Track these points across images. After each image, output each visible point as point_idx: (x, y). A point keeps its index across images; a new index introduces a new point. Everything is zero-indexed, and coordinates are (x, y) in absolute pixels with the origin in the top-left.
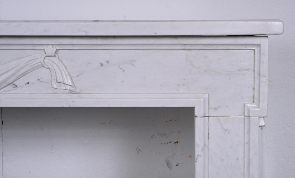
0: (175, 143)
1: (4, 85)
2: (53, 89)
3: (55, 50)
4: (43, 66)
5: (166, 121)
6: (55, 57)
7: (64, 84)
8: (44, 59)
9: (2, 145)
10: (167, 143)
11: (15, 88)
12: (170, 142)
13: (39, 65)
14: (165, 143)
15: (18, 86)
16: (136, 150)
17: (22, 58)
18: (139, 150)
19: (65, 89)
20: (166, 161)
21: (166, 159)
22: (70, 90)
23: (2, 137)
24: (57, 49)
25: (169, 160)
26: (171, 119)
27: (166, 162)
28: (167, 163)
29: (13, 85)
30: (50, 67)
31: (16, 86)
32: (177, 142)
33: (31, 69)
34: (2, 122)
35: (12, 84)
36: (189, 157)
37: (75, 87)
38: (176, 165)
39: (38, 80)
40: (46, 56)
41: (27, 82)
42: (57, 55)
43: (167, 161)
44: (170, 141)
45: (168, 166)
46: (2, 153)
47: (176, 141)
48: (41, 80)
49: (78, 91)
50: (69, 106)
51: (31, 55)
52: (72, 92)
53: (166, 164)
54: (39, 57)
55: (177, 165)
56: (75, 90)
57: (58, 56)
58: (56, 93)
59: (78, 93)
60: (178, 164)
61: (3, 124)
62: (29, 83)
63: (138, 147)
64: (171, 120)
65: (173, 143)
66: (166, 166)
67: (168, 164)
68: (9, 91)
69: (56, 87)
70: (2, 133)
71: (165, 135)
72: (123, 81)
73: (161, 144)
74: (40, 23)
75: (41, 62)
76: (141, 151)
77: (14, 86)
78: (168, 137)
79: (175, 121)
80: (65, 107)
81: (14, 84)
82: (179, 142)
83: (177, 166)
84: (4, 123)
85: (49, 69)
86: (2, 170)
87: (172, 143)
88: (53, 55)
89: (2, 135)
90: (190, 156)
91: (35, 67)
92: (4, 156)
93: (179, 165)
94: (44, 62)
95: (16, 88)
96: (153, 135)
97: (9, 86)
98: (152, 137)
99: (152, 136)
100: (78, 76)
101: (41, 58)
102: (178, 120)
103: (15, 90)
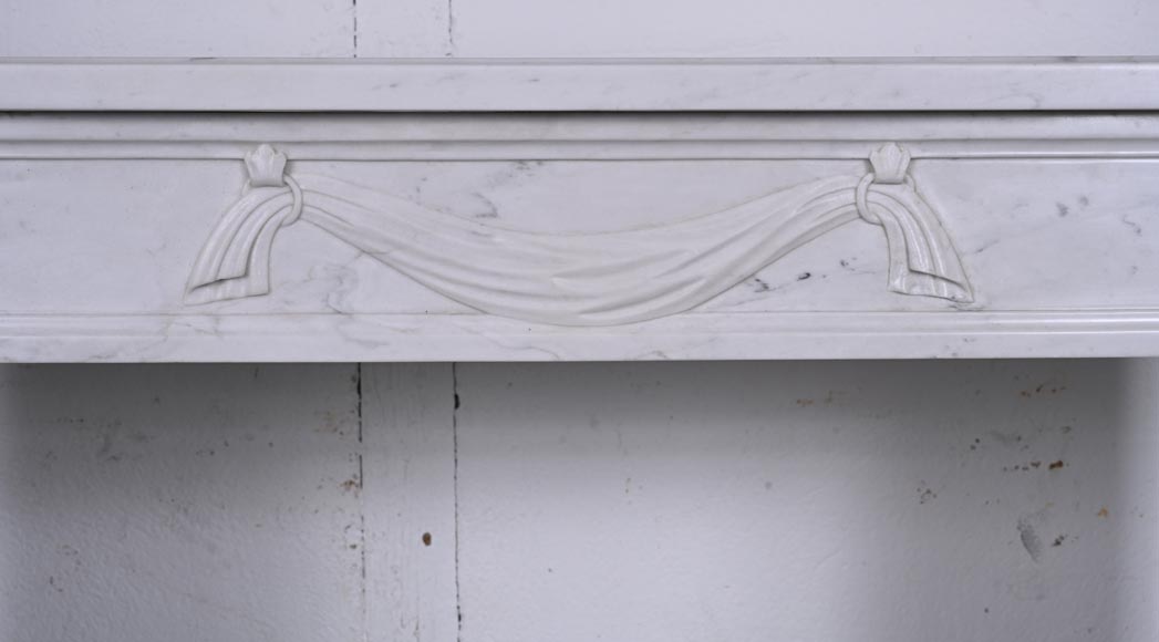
0: (1052, 466)
1: (727, 282)
2: (895, 295)
3: (906, 161)
4: (861, 217)
5: (1024, 393)
6: (904, 185)
7: (934, 277)
8: (867, 190)
9: (455, 478)
10: (1025, 469)
11: (759, 295)
12: (1034, 465)
13: (848, 213)
14: (1017, 468)
15: (771, 286)
16: (919, 490)
17: (787, 188)
18: (929, 492)
19: (935, 294)
20: (1019, 528)
21: (1020, 522)
22: (953, 299)
23: (456, 451)
24: (915, 155)
25: (1030, 526)
26: (1042, 386)
27: (1020, 533)
28: (1022, 536)
29: (756, 283)
30: (887, 219)
31: (766, 287)
32: (1060, 464)
33: (819, 226)
34: (456, 397)
35: (752, 281)
36: (1099, 514)
37: (970, 286)
38: (1054, 542)
39: (843, 264)
40: (872, 182)
41: (801, 271)
42: (910, 180)
43: (1023, 529)
44: (1034, 461)
45: (1025, 545)
46: (456, 505)
47: (1055, 461)
48: (852, 264)
49: (980, 300)
50: (954, 354)
51: (818, 179)
52: (956, 305)
53: (1019, 538)
54: (850, 185)
55: (1058, 543)
56: (970, 299)
57: (914, 181)
58: (903, 311)
59: (979, 310)
60: (1062, 538)
61: (457, 405)
62: (808, 275)
63: (923, 482)
64: (1038, 390)
65: (1045, 467)
66: (1021, 544)
67: (1028, 540)
68: (740, 303)
69: (904, 290)
70: (455, 438)
71: (1019, 439)
72: (1135, 268)
73: (1005, 469)
74: (878, 66)
75: (856, 204)
76: (935, 496)
77: (757, 286)
78: (1027, 447)
79: (1054, 391)
80: (939, 357)
81: (758, 280)
82: (1065, 463)
83: (1059, 547)
84: (461, 400)
85: (880, 228)
86: (454, 562)
87: (1041, 467)
88: (900, 176)
89: (456, 444)
90: (1104, 512)
91: (832, 221)
92: (460, 516)
93: (1063, 543)
94: (866, 201)
95: (765, 293)
96: (977, 441)
97: (742, 287)
98: (973, 448)
99: (974, 443)
100: (981, 250)
101: (856, 189)
102: (1063, 388)
103: (759, 299)
